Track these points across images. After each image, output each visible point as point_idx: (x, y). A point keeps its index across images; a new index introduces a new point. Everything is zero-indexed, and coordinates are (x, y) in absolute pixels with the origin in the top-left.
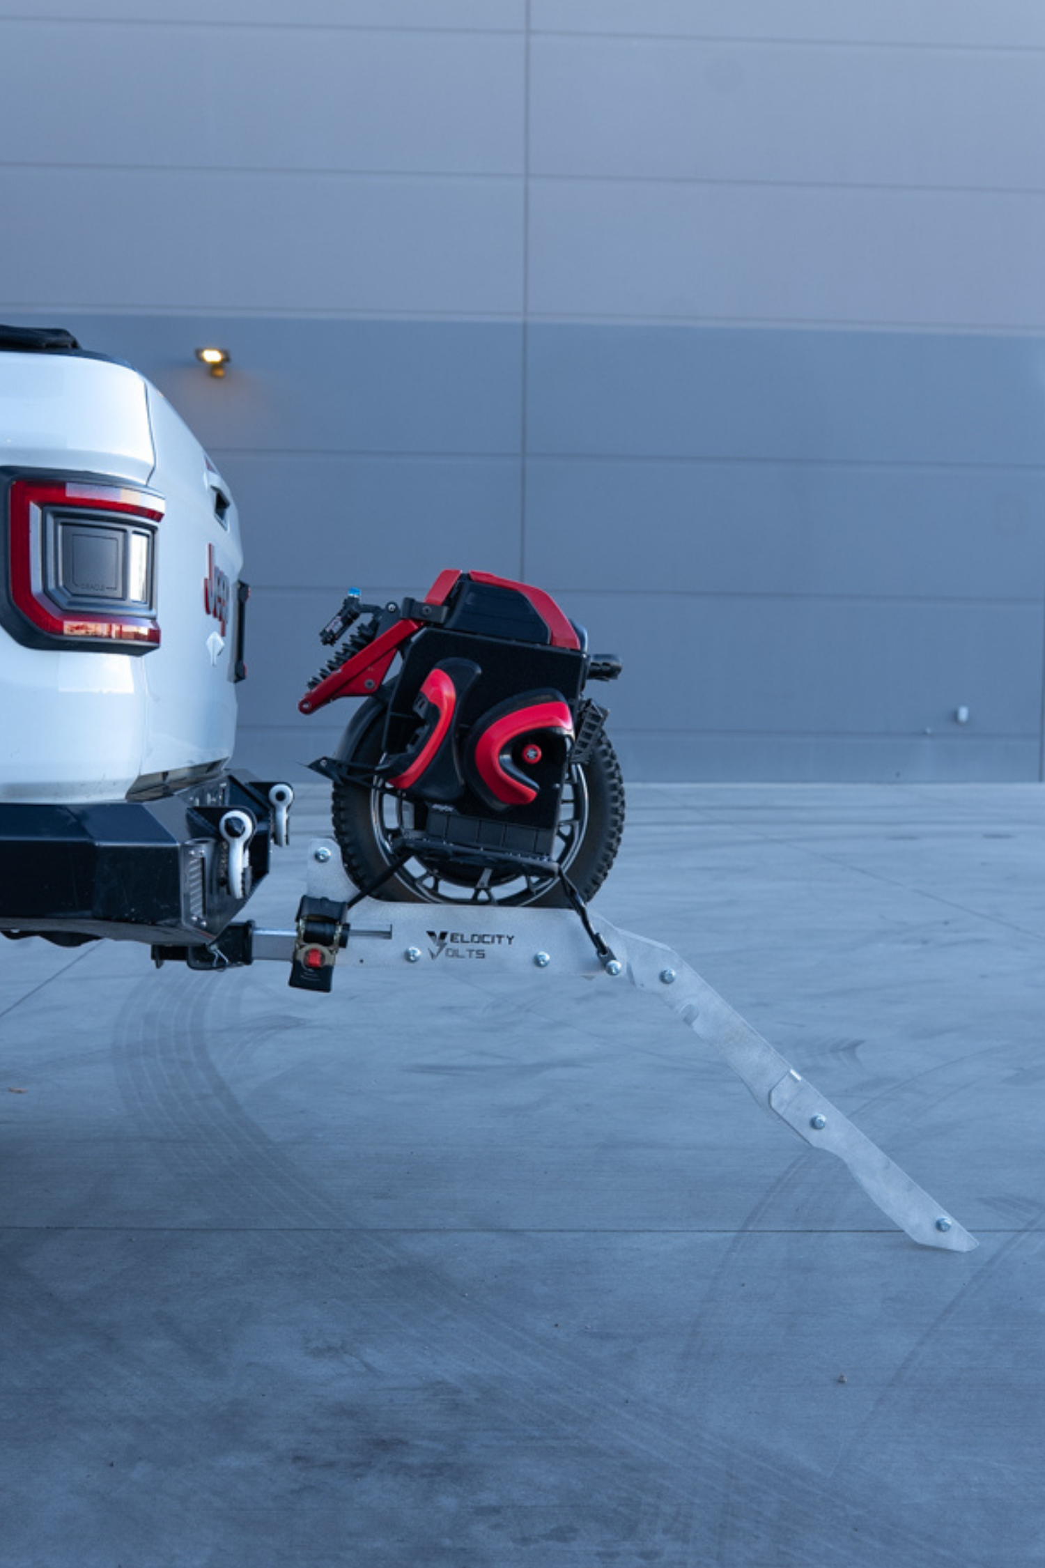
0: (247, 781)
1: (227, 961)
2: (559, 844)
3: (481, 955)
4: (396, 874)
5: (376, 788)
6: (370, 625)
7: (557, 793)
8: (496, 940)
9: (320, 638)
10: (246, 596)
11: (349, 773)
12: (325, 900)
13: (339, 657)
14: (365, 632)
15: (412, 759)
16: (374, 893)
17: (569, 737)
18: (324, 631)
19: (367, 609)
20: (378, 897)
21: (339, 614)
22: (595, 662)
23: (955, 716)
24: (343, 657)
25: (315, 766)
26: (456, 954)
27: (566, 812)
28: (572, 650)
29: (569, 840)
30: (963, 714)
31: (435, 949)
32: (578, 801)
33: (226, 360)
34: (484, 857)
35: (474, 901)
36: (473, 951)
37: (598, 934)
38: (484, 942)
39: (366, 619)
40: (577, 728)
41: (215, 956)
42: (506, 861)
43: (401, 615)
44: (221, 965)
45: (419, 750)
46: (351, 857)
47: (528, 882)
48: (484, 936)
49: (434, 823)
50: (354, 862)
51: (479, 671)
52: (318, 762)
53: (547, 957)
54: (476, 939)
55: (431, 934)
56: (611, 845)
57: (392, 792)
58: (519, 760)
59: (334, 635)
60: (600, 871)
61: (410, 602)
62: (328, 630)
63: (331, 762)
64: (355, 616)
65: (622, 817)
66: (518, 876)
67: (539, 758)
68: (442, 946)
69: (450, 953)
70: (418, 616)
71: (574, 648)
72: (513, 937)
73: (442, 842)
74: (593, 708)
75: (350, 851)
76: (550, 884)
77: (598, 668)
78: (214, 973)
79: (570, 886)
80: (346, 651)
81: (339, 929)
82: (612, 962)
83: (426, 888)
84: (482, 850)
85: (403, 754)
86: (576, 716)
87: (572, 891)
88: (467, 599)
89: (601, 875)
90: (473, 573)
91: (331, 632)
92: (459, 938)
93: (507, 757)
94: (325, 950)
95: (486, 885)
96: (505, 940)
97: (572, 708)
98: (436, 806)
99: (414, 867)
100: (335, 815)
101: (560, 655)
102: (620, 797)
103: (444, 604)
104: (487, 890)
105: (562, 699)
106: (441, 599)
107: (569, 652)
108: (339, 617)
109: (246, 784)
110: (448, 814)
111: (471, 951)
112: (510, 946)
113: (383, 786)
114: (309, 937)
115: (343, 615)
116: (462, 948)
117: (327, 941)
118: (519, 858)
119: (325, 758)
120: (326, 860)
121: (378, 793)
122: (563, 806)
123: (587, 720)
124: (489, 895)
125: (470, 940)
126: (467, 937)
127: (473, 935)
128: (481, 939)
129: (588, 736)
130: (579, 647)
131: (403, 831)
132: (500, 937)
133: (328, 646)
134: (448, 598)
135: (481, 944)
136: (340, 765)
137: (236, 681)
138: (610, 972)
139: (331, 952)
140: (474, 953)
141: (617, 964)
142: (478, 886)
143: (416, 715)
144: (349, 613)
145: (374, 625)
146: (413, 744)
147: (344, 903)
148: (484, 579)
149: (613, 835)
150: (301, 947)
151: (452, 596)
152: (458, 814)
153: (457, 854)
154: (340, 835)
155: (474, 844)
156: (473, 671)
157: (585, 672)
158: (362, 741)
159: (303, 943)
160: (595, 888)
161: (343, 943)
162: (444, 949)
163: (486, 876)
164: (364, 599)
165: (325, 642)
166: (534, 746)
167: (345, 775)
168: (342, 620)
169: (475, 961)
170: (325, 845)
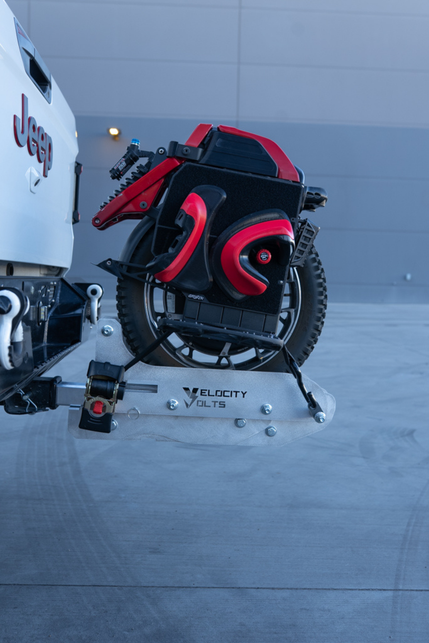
0: (74, 282)
1: (36, 407)
2: (280, 326)
3: (223, 405)
4: (161, 345)
5: (148, 283)
6: (146, 165)
7: (281, 287)
8: (234, 394)
9: (110, 175)
10: (80, 172)
11: (127, 271)
12: (107, 363)
13: (124, 188)
14: (142, 170)
15: (172, 258)
16: (145, 359)
17: (292, 244)
18: (113, 169)
19: (144, 154)
20: (147, 362)
21: (124, 157)
22: (309, 192)
23: (405, 278)
24: (126, 188)
25: (103, 265)
26: (204, 404)
27: (286, 303)
28: (293, 182)
29: (287, 323)
30: (409, 277)
31: (189, 400)
32: (293, 296)
33: (120, 133)
34: (227, 334)
35: (218, 366)
36: (217, 402)
37: (310, 393)
38: (224, 396)
39: (143, 161)
40: (297, 239)
41: (27, 403)
42: (244, 338)
43: (167, 155)
44: (32, 411)
45: (178, 252)
46: (129, 332)
47: (257, 352)
48: (224, 391)
49: (190, 308)
50: (131, 336)
51: (225, 196)
52: (105, 262)
53: (270, 407)
54: (219, 393)
55: (186, 389)
56: (318, 326)
57: (160, 286)
58: (254, 260)
59: (120, 172)
60: (309, 345)
61: (174, 145)
62: (115, 168)
63: (115, 263)
64: (136, 159)
65: (325, 306)
66: (249, 348)
67: (269, 259)
68: (194, 398)
69: (200, 403)
70: (179, 155)
71: (295, 180)
72: (246, 392)
73: (195, 322)
74: (309, 225)
75: (128, 328)
76: (273, 354)
77: (312, 196)
78: (27, 416)
79: (290, 356)
80: (128, 183)
81: (117, 386)
82: (321, 413)
83: (183, 355)
84: (225, 328)
85: (166, 254)
86: (296, 231)
87: (292, 360)
88: (217, 143)
89: (309, 348)
90: (221, 126)
91: (118, 169)
92: (207, 393)
93: (245, 257)
94: (105, 401)
95: (227, 355)
96: (240, 395)
97: (293, 224)
98: (190, 296)
99: (175, 340)
100: (119, 302)
101: (286, 185)
102: (324, 292)
103: (199, 147)
104: (227, 358)
105: (286, 217)
106: (196, 144)
107: (292, 183)
108: (124, 159)
109: (73, 284)
110: (200, 302)
111: (215, 402)
112: (244, 399)
113: (154, 281)
114: (94, 392)
115: (127, 157)
116: (209, 400)
117: (108, 395)
118: (254, 336)
119: (110, 260)
120: (109, 334)
121: (149, 285)
122: (284, 298)
123: (304, 234)
124: (229, 361)
125: (215, 394)
126: (212, 393)
127: (217, 391)
128: (223, 393)
129: (304, 245)
130: (299, 181)
131: (167, 314)
132: (236, 392)
133: (116, 180)
134: (202, 143)
135: (222, 397)
136: (122, 265)
137: (73, 223)
138: (318, 420)
139: (111, 403)
140: (217, 404)
141: (323, 415)
142: (221, 355)
143: (177, 226)
144: (131, 156)
145: (149, 165)
146: (173, 247)
147: (121, 367)
148: (230, 131)
149: (319, 319)
150: (89, 399)
151: (205, 142)
152: (208, 302)
153: (206, 332)
154: (121, 316)
155: (219, 324)
156: (221, 196)
157: (303, 198)
158: (138, 248)
159: (90, 396)
160: (305, 357)
161: (120, 396)
162: (196, 401)
163: (227, 347)
164: (141, 146)
165: (113, 178)
166: (266, 251)
167: (124, 271)
168: (126, 161)
169: (218, 409)
170: (110, 323)
